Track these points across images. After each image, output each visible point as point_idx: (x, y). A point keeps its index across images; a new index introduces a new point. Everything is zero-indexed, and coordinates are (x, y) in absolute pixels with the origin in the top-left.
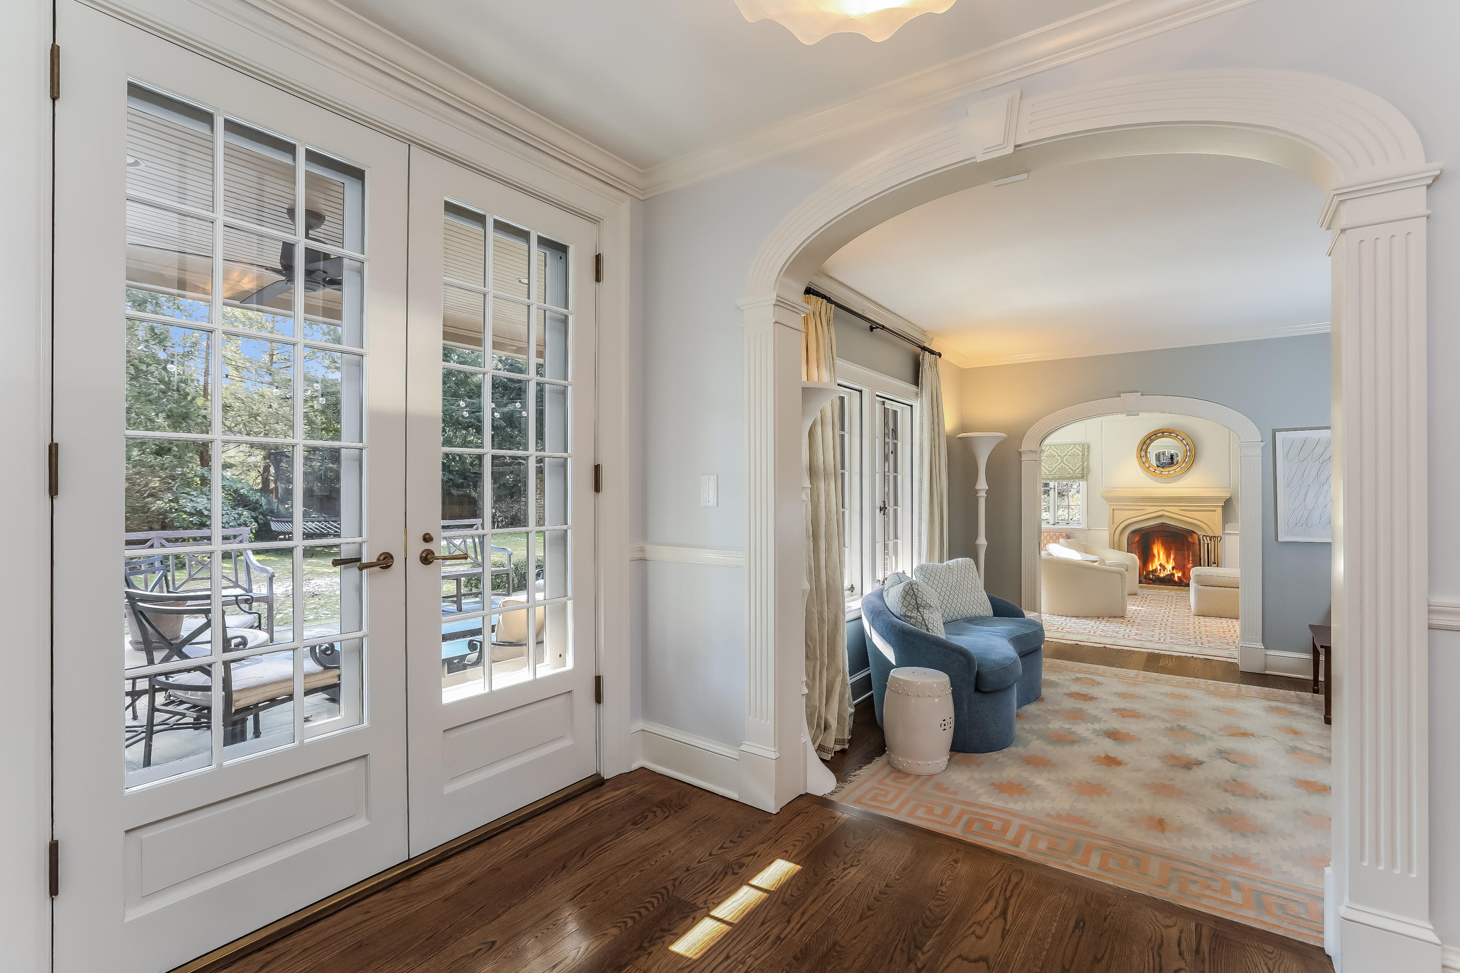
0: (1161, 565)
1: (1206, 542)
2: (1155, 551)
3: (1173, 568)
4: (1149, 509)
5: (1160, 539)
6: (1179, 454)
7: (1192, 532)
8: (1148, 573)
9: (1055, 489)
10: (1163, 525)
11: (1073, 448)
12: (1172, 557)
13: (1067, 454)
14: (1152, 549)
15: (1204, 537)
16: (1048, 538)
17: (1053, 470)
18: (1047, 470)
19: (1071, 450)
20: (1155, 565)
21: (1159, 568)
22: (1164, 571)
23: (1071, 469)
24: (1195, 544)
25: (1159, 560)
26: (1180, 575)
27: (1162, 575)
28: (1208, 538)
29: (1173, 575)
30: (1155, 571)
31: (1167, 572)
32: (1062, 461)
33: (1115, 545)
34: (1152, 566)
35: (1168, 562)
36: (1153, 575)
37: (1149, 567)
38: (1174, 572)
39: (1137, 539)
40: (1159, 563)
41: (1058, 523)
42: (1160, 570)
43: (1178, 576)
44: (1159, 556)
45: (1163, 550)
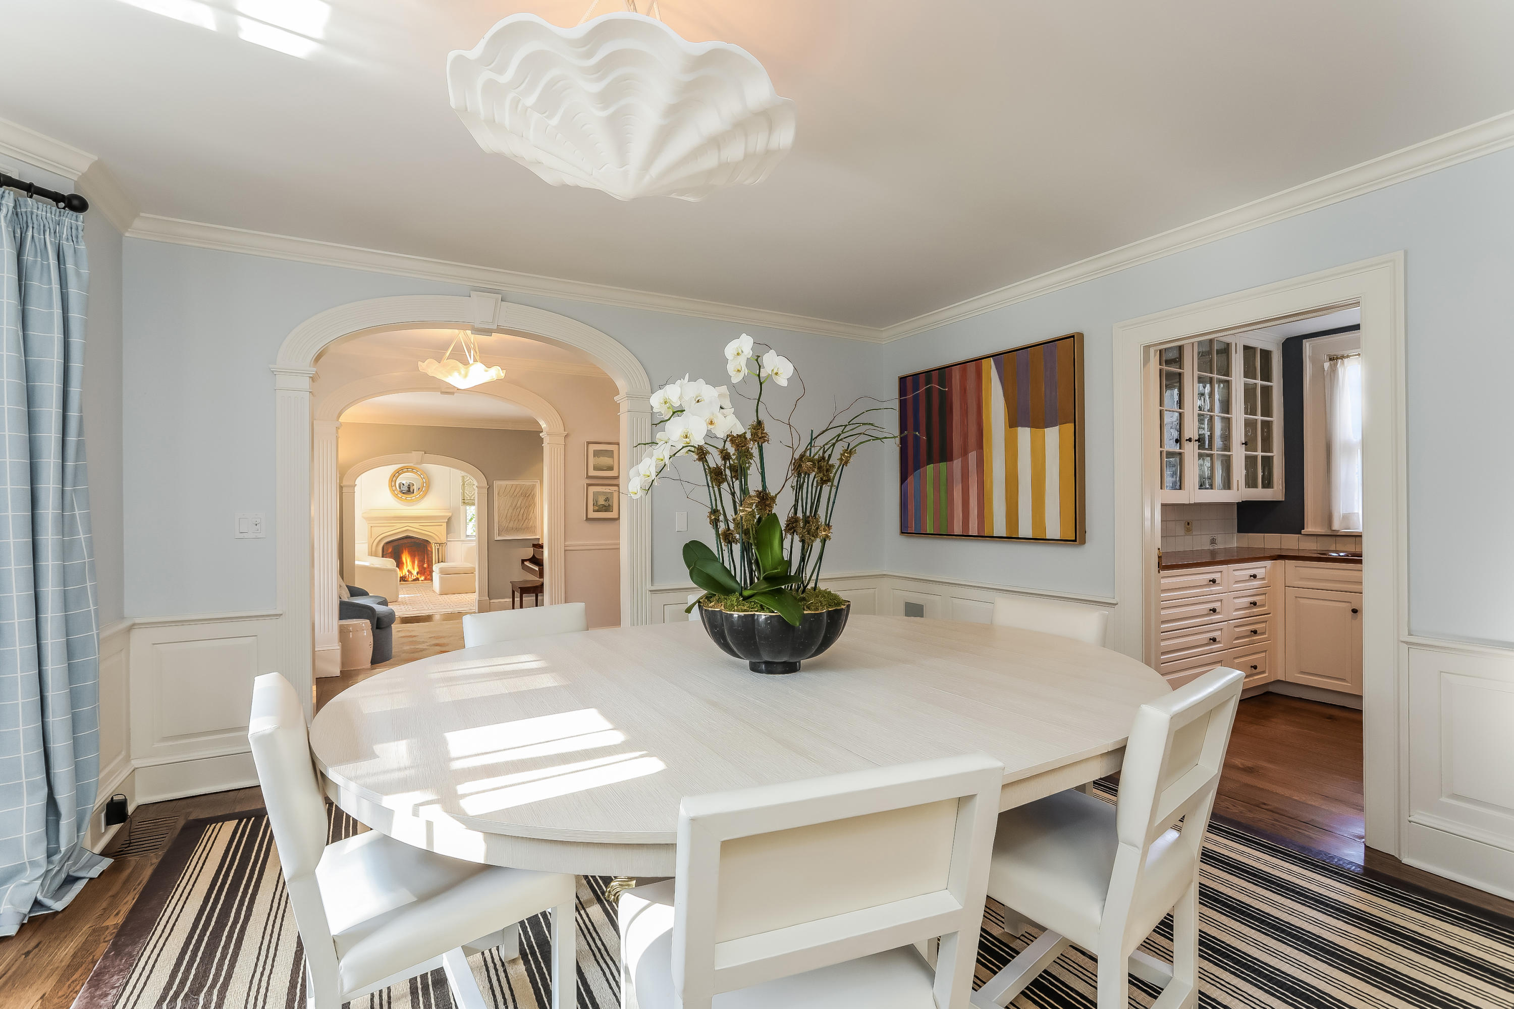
0: (409, 571)
1: (437, 547)
2: (404, 560)
3: (418, 573)
4: (399, 525)
5: (407, 549)
6: (415, 484)
7: (425, 542)
10: (408, 537)
12: (416, 562)
14: (402, 557)
15: (436, 544)
21: (407, 574)
24: (429, 549)
25: (407, 565)
28: (438, 544)
33: (372, 554)
35: (413, 568)
38: (419, 576)
39: (391, 548)
44: (407, 563)
45: (410, 558)
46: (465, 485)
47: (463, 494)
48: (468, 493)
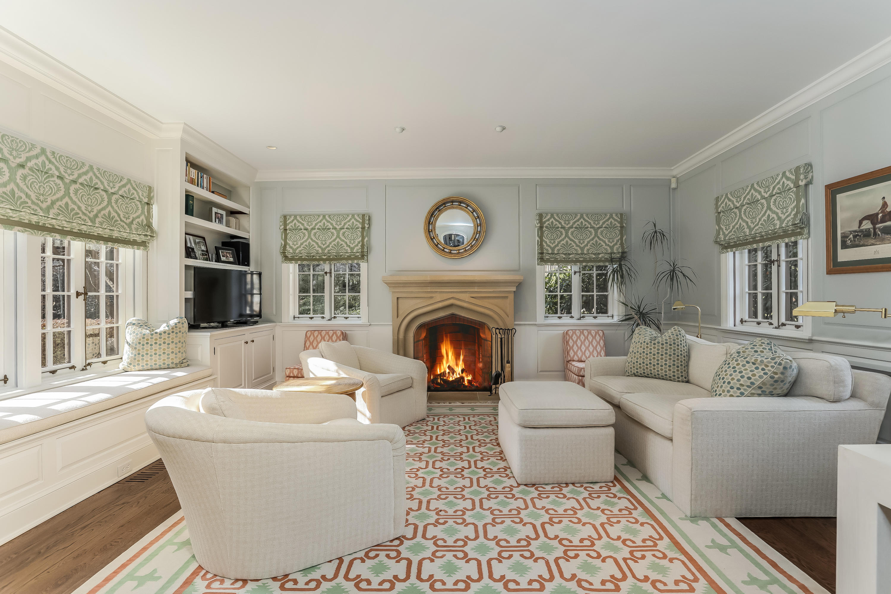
0: (449, 367)
1: (499, 336)
2: (444, 351)
3: (463, 371)
5: (448, 335)
7: (482, 325)
8: (436, 377)
9: (330, 273)
10: (453, 316)
11: (351, 219)
12: (462, 357)
13: (344, 225)
14: (440, 349)
15: (497, 331)
16: (319, 338)
17: (327, 247)
18: (320, 247)
19: (349, 221)
20: (443, 368)
21: (447, 371)
22: (453, 374)
23: (348, 246)
24: (487, 340)
25: (447, 362)
26: (470, 378)
27: (451, 379)
28: (501, 331)
29: (462, 378)
30: (444, 374)
31: (456, 376)
32: (338, 236)
34: (440, 369)
35: (457, 365)
36: (441, 379)
37: (437, 370)
38: (464, 375)
39: (424, 335)
40: (448, 365)
41: (335, 317)
42: (449, 373)
43: (468, 380)
44: (447, 356)
45: (452, 349)
46: (544, 229)
47: (541, 246)
48: (548, 242)
